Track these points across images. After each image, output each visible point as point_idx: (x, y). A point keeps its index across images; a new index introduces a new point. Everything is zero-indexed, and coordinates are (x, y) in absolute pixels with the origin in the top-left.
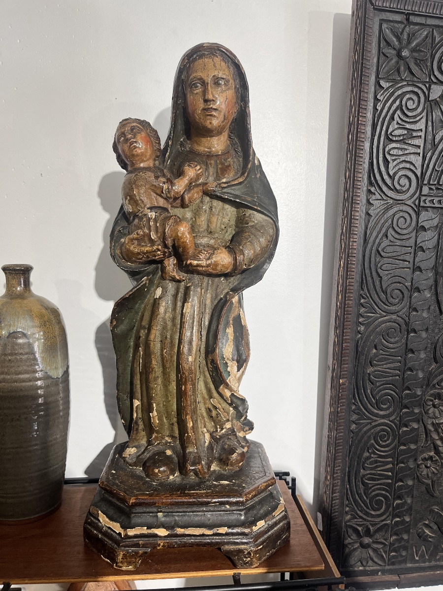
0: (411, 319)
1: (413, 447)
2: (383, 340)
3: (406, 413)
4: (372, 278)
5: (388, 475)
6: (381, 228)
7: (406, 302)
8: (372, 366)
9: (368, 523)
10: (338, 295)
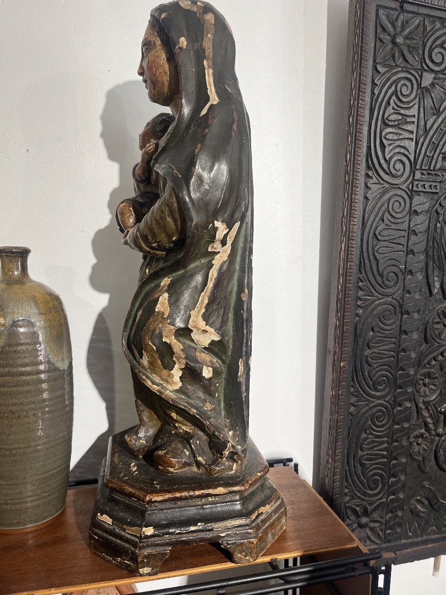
0: (405, 301)
1: (406, 425)
2: (379, 323)
3: (400, 393)
4: (370, 261)
5: (383, 454)
6: (378, 212)
7: (400, 284)
8: (369, 348)
9: (365, 503)
10: (339, 278)
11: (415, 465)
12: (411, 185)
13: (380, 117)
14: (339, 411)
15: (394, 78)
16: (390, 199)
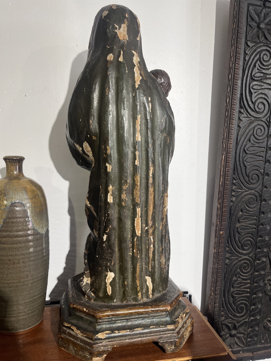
0: (263, 193)
1: (263, 273)
2: (246, 206)
3: (259, 251)
4: (241, 167)
5: (247, 291)
6: (247, 135)
7: (260, 182)
8: (239, 222)
9: (235, 322)
10: (220, 178)
11: (268, 298)
12: (268, 119)
13: (249, 75)
14: (219, 262)
15: (259, 50)
16: (254, 127)
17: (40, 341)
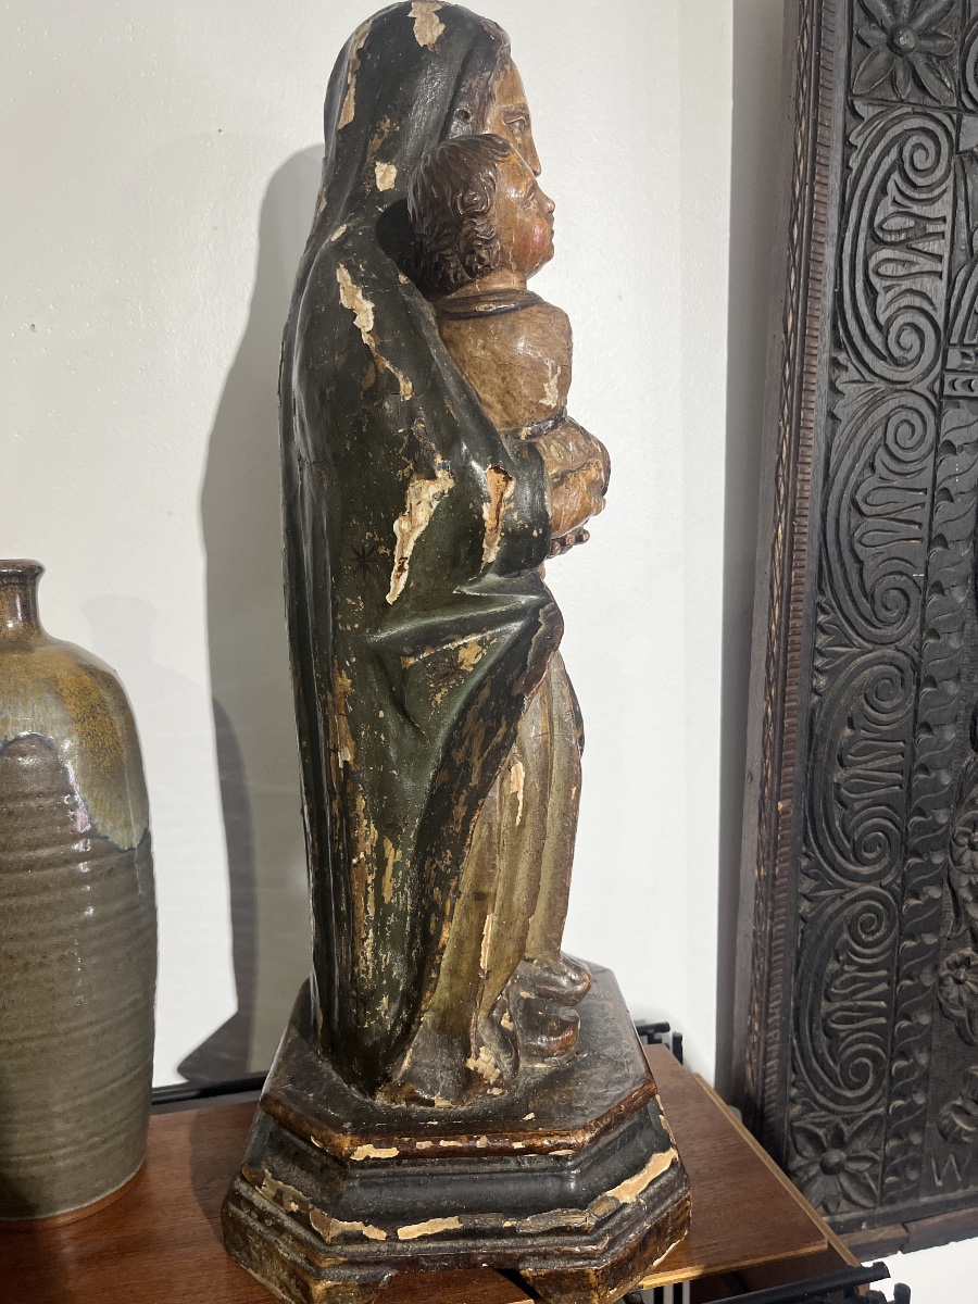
0: (925, 656)
1: (930, 940)
2: (866, 707)
3: (916, 866)
4: (843, 565)
5: (878, 1008)
6: (861, 449)
7: (914, 616)
8: (842, 765)
9: (838, 1119)
10: (772, 607)
11: (951, 1029)
12: (937, 384)
13: (864, 223)
14: (776, 913)
15: (896, 130)
16: (888, 418)
17: (142, 1245)
